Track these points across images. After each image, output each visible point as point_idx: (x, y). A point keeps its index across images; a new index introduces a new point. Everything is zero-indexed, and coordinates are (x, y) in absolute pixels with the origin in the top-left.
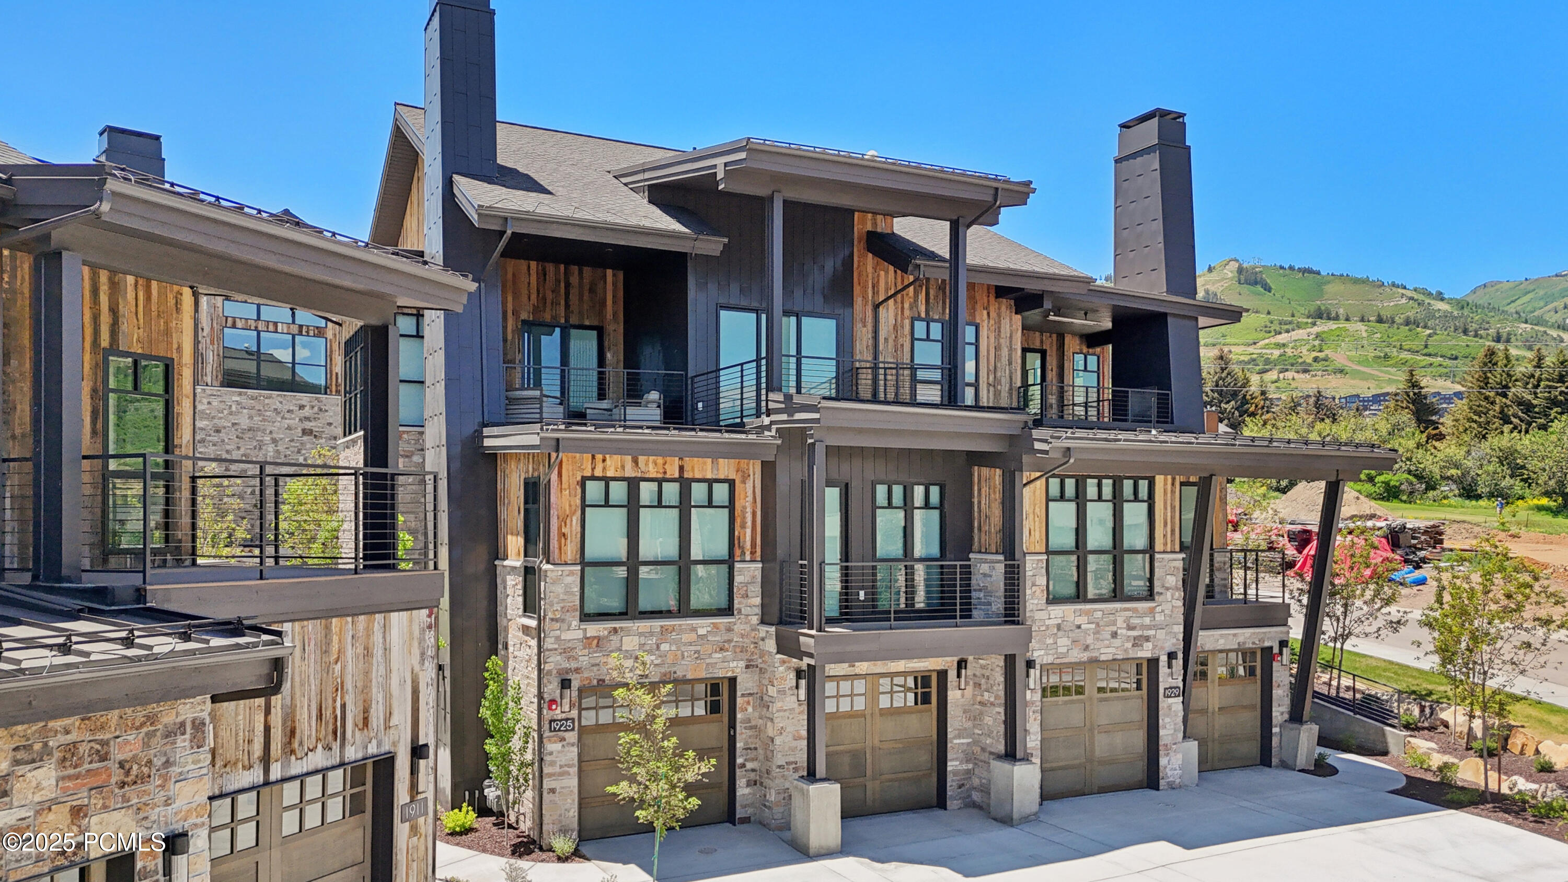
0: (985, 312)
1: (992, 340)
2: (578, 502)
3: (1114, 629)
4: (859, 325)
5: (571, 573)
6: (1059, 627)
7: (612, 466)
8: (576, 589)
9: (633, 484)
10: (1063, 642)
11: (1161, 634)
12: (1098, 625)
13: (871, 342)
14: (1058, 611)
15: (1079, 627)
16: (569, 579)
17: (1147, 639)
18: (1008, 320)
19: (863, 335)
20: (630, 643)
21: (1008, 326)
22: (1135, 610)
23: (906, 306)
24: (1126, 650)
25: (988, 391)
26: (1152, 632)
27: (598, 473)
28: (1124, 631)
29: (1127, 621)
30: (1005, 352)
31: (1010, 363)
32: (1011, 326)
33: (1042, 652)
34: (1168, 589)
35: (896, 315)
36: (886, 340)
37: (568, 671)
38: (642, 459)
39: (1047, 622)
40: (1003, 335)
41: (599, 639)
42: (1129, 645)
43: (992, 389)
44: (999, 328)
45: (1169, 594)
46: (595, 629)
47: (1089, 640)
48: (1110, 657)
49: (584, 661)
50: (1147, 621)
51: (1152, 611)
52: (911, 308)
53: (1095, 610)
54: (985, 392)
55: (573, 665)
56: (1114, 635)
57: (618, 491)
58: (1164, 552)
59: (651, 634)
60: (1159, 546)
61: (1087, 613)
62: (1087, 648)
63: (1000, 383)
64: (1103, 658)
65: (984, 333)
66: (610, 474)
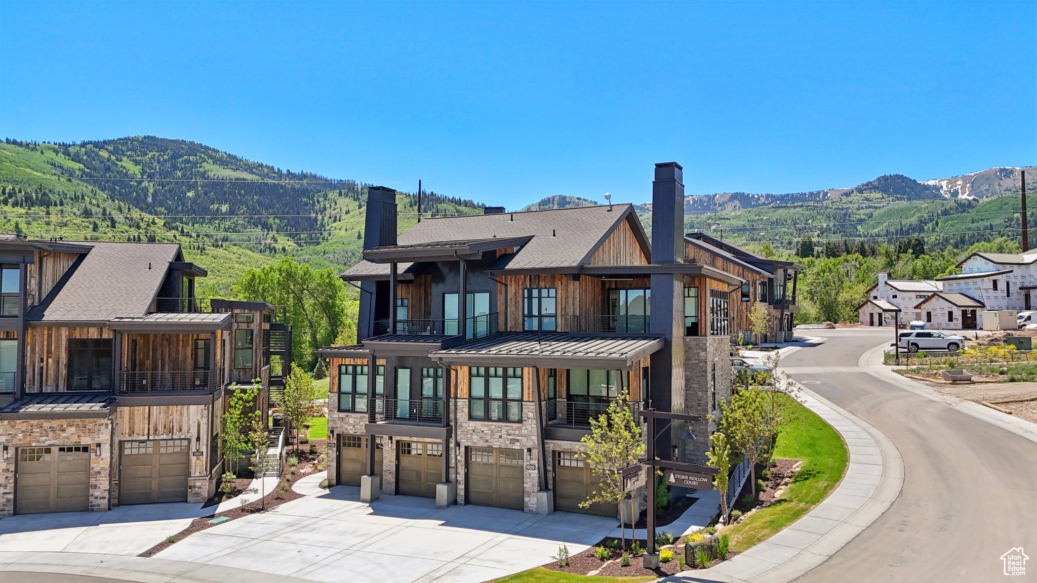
0: (560, 282)
1: (564, 294)
2: (337, 372)
3: (501, 434)
4: (499, 294)
5: (335, 396)
6: (473, 431)
7: (348, 361)
8: (337, 401)
9: (355, 367)
10: (475, 438)
11: (524, 439)
12: (492, 432)
13: (504, 301)
14: (473, 424)
15: (483, 431)
16: (334, 398)
17: (518, 441)
18: (572, 284)
19: (501, 298)
20: (351, 421)
21: (572, 287)
22: (512, 427)
23: (520, 283)
24: (507, 445)
25: (562, 319)
26: (519, 438)
27: (343, 363)
28: (505, 436)
29: (507, 431)
30: (570, 300)
31: (573, 304)
32: (574, 286)
33: (465, 441)
34: (529, 418)
35: (515, 288)
36: (511, 299)
37: (334, 428)
38: (356, 359)
39: (468, 428)
40: (569, 291)
41: (342, 418)
42: (508, 442)
43: (563, 318)
44: (567, 288)
45: (530, 421)
46: (342, 415)
47: (488, 438)
48: (498, 447)
49: (338, 425)
50: (517, 432)
51: (520, 428)
52: (522, 285)
53: (491, 425)
54: (560, 319)
55: (335, 426)
56: (501, 437)
57: (350, 369)
58: (529, 401)
59: (357, 418)
60: (525, 398)
61: (487, 426)
62: (487, 441)
63: (568, 314)
64: (494, 446)
65: (559, 292)
66: (347, 363)
